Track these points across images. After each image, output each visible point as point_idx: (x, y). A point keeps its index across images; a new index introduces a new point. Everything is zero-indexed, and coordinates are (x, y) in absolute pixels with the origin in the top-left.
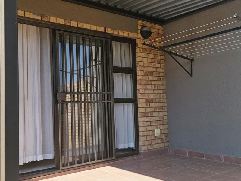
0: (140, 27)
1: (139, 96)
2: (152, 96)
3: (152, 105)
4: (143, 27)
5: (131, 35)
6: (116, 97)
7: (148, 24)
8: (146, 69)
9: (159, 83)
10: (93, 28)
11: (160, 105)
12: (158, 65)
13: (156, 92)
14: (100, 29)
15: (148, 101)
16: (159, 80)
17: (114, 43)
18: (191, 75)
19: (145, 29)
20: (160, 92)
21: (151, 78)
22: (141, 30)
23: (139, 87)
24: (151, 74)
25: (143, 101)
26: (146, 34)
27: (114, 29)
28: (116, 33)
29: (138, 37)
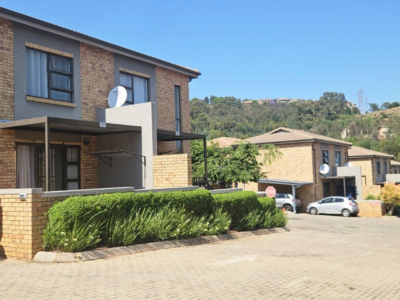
0: (83, 139)
1: (82, 178)
2: (89, 177)
3: (89, 182)
4: (85, 138)
5: (78, 144)
6: (69, 178)
7: (88, 137)
8: (86, 162)
9: (93, 170)
10: (57, 143)
11: (94, 182)
12: (93, 159)
13: (92, 175)
14: (60, 143)
15: (86, 180)
16: (94, 168)
17: (68, 149)
18: (111, 166)
19: (86, 140)
20: (94, 175)
21: (89, 167)
22: (84, 140)
23: (82, 172)
24: (89, 165)
25: (84, 180)
26: (86, 143)
27: (68, 142)
28: (69, 144)
29: (82, 144)
